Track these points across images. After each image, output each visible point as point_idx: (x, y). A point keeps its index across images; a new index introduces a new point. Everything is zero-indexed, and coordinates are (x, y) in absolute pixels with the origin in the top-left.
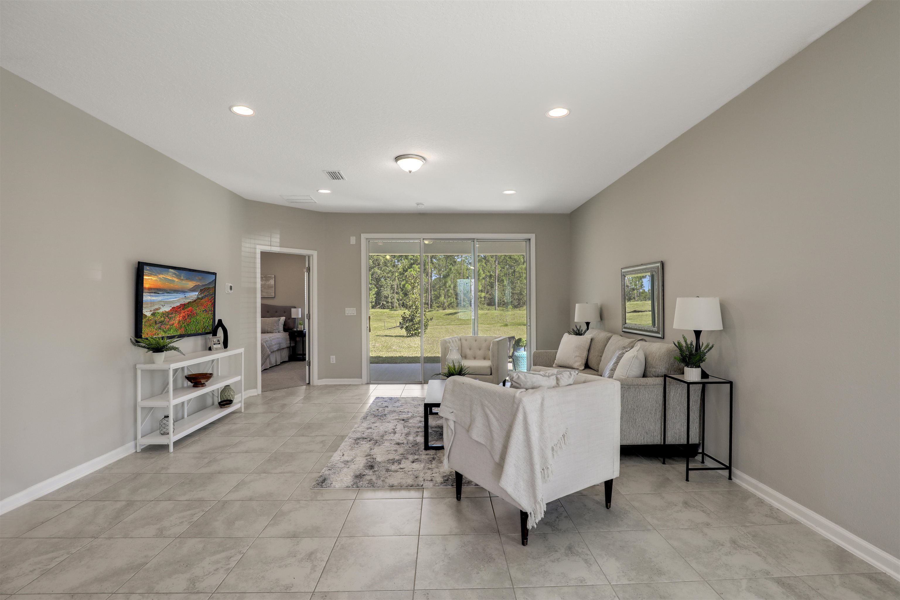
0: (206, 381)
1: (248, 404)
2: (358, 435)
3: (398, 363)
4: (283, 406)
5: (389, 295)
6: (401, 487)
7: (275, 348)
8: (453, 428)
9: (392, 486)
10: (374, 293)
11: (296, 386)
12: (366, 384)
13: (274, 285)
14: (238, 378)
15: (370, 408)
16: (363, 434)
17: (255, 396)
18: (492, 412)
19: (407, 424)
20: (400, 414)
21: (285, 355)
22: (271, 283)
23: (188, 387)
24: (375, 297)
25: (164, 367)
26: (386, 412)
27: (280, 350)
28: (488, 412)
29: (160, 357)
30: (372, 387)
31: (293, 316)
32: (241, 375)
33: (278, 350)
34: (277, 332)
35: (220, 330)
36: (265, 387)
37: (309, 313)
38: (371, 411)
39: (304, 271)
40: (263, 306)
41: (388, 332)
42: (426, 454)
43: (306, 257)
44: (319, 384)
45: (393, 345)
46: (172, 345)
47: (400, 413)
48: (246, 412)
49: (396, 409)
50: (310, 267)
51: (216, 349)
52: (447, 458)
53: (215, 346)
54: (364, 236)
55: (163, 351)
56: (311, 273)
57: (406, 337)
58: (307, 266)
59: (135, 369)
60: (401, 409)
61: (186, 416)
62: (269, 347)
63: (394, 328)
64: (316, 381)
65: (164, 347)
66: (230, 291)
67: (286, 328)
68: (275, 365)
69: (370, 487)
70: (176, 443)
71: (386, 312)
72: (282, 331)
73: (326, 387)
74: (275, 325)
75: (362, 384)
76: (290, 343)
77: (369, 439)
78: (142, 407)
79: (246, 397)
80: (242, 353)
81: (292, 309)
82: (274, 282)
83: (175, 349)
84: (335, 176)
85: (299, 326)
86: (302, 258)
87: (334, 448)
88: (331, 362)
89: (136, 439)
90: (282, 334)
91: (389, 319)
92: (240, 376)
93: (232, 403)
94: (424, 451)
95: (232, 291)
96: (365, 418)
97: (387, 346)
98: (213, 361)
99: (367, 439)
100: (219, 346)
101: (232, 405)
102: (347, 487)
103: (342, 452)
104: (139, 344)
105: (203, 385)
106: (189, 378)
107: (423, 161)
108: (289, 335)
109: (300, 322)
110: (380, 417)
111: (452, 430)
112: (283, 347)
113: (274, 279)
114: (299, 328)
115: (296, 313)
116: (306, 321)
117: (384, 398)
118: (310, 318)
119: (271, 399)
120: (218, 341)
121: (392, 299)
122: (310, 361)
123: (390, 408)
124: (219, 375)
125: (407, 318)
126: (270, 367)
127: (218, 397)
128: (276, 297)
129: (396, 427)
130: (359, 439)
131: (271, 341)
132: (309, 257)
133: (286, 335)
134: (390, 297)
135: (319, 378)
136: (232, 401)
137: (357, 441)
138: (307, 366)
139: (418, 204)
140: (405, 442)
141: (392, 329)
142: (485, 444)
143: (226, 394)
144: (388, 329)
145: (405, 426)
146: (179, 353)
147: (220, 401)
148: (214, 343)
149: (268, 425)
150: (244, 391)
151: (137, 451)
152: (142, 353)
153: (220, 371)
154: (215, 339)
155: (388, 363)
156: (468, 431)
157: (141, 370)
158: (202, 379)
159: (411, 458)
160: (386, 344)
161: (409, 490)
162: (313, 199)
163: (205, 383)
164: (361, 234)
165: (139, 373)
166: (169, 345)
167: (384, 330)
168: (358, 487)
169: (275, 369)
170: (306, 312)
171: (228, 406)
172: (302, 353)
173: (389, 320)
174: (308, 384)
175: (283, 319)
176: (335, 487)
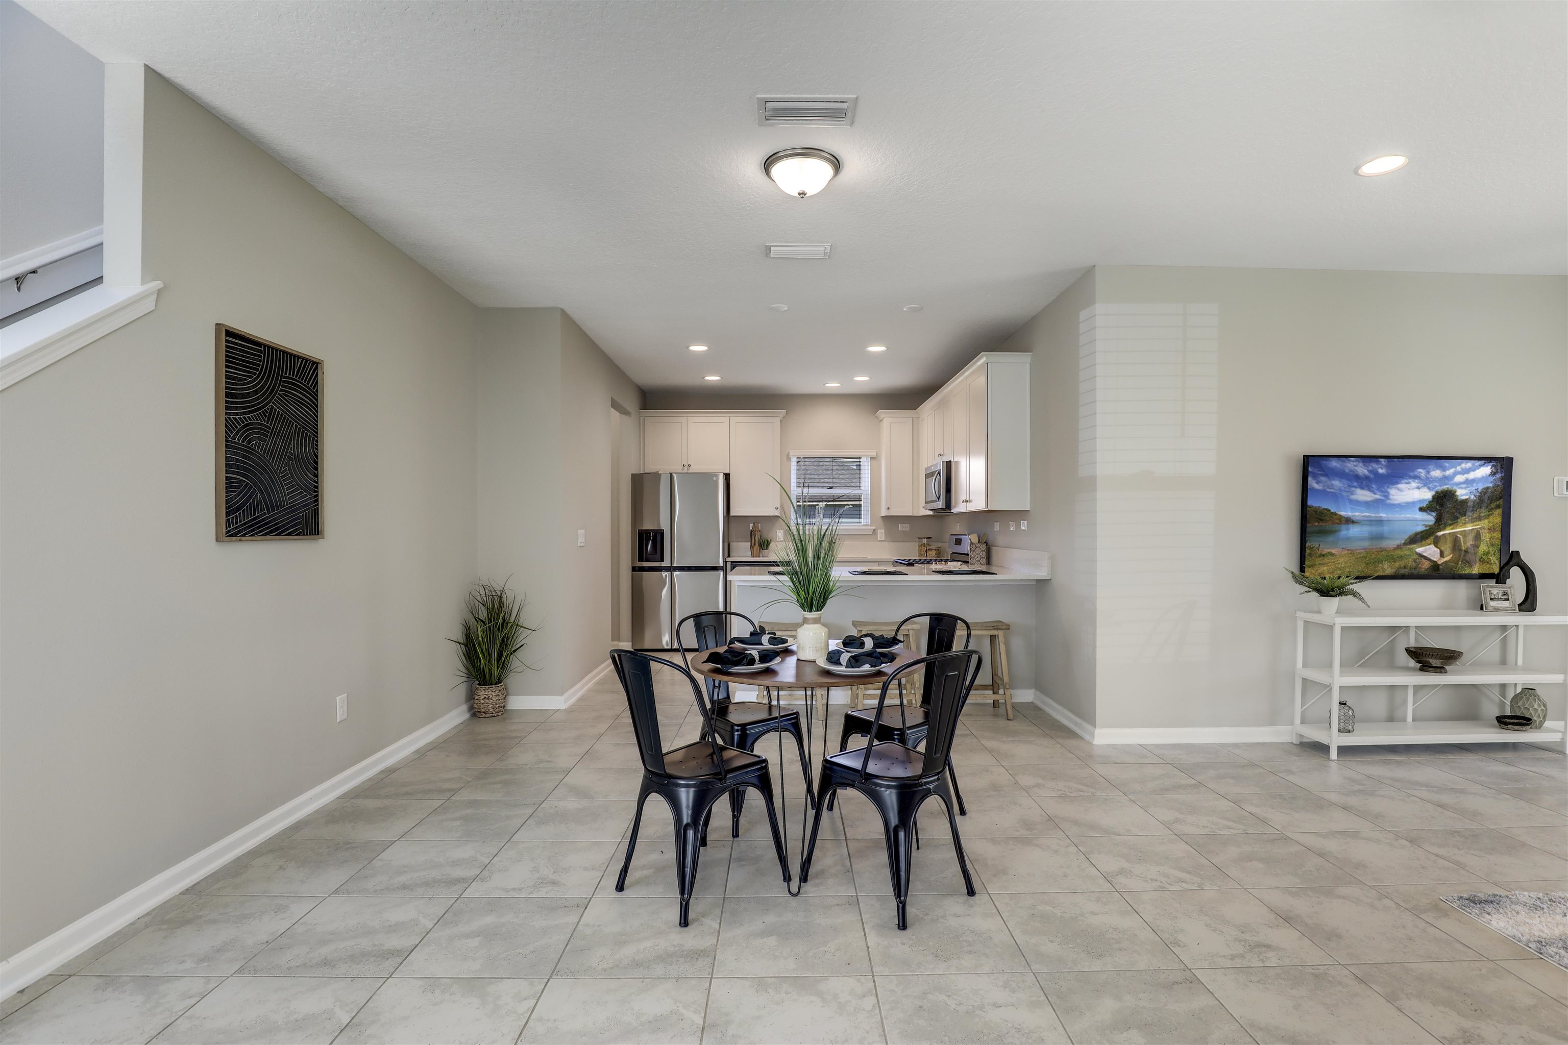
23: (1410, 667)
25: (1330, 620)
29: (1333, 603)
46: (1351, 587)
51: (1501, 609)
53: (1492, 603)
55: (1336, 596)
65: (1338, 589)
66: (1566, 493)
70: (1344, 751)
78: (1304, 679)
83: (1354, 594)
89: (1293, 724)
93: (1529, 725)
98: (1479, 628)
100: (1506, 604)
102: (1514, 937)
105: (1440, 670)
106: (1416, 654)
120: (1506, 594)
148: (1493, 597)
151: (1293, 742)
154: (1498, 590)
157: (1304, 622)
165: (1300, 627)
166: (1346, 588)
168: (1539, 954)
171: (1519, 727)
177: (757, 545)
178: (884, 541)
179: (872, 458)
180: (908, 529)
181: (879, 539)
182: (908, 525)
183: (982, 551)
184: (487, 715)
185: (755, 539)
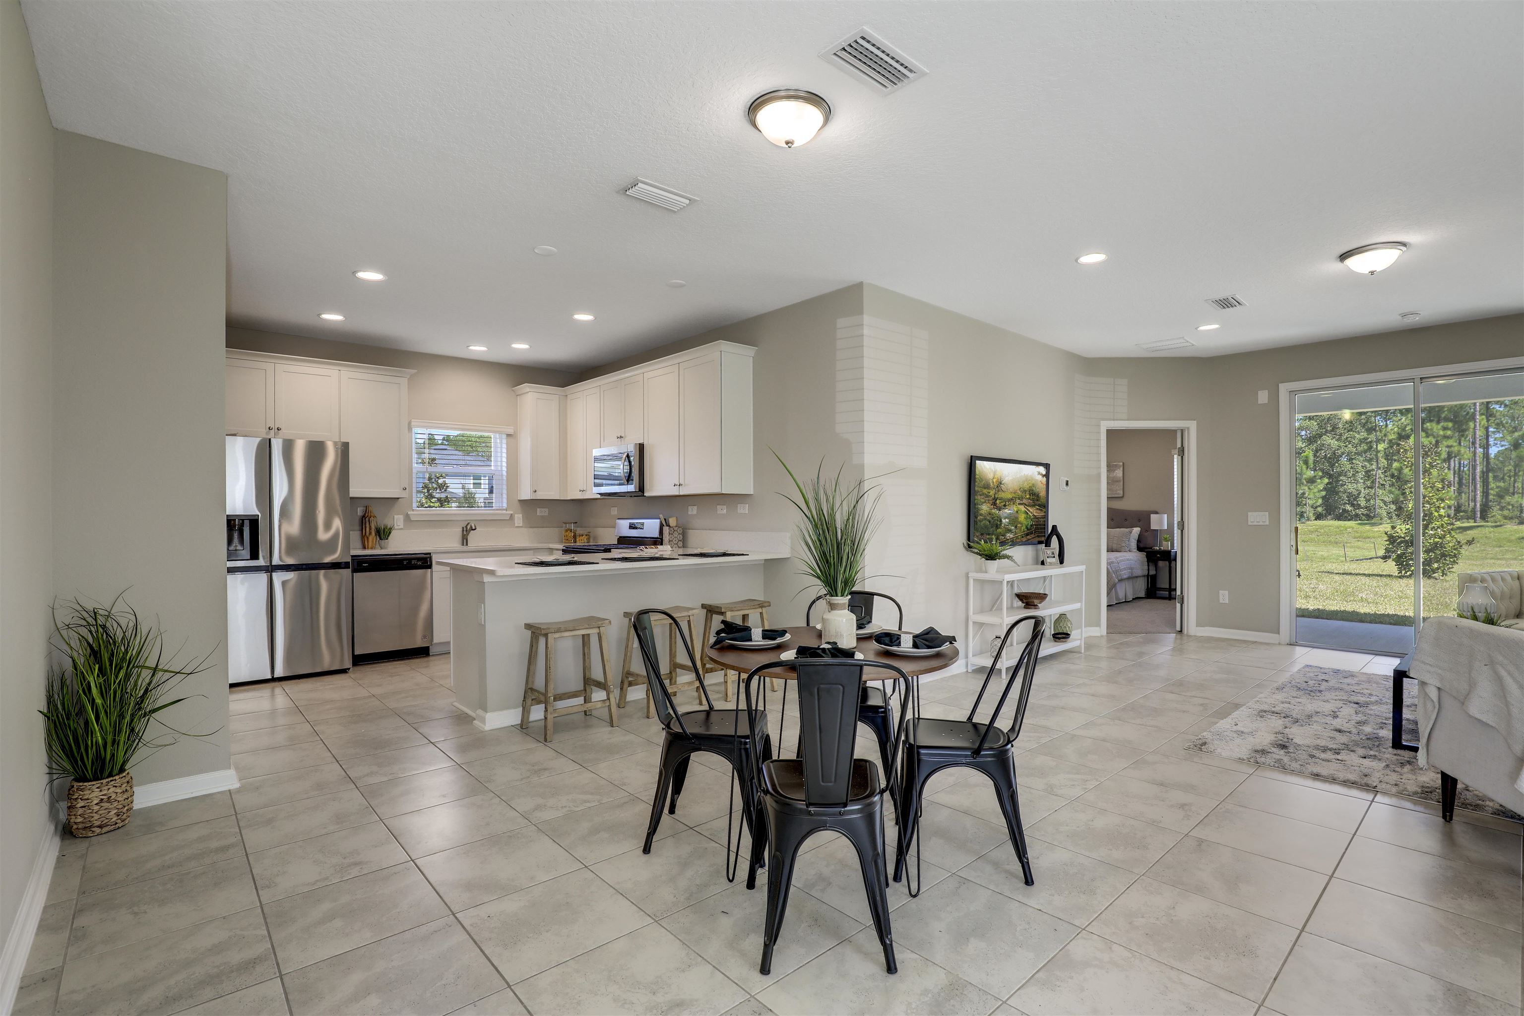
0: (1040, 603)
1: (1090, 645)
2: (1266, 707)
3: (1367, 622)
4: (1141, 654)
5: (1359, 493)
6: (1334, 780)
7: (1125, 574)
8: (1435, 699)
9: (1317, 775)
10: (1321, 487)
11: (1159, 633)
12: (1288, 644)
13: (1122, 478)
14: (1077, 606)
15: (1291, 677)
16: (1274, 707)
17: (1098, 637)
18: (1509, 673)
19: (1363, 710)
20: (1351, 695)
21: (1141, 587)
22: (1118, 475)
23: (1018, 608)
24: (1323, 498)
25: (998, 577)
26: (1322, 688)
27: (1131, 578)
28: (1503, 673)
29: (994, 565)
30: (1299, 651)
31: (1153, 527)
32: (1081, 601)
33: (1129, 578)
34: (1127, 550)
35: (1054, 539)
36: (1112, 628)
37: (1182, 519)
38: (1292, 682)
39: (1172, 453)
40: (1110, 510)
41: (1353, 567)
42: (1395, 755)
43: (1177, 432)
44: (1199, 634)
45: (1361, 591)
46: (1004, 552)
47: (1352, 693)
48: (1087, 653)
49: (1345, 687)
50: (1183, 448)
51: (1051, 564)
52: (1425, 748)
53: (1049, 560)
54: (1284, 388)
55: (995, 560)
56: (1185, 457)
57: (1396, 577)
58: (1179, 445)
59: (967, 578)
60: (1356, 687)
61: (1015, 644)
62: (1116, 572)
63: (1370, 559)
64: (1192, 627)
65: (997, 554)
66: (1066, 488)
67: (1142, 545)
68: (1124, 601)
69: (1278, 767)
71: (1353, 528)
72: (1136, 550)
73: (1210, 639)
74: (1124, 540)
75: (1279, 644)
76: (1148, 570)
77: (1283, 715)
78: (975, 622)
79: (1087, 635)
80: (1083, 571)
81: (1151, 515)
82: (1122, 472)
83: (1008, 557)
84: (1225, 303)
85: (1164, 543)
86: (1171, 433)
87: (1223, 714)
88: (1221, 601)
89: (968, 658)
90: (1136, 554)
91: (1358, 541)
92: (1080, 603)
93: (1068, 638)
94: (1390, 750)
95: (1069, 488)
96: (1280, 689)
97: (1345, 590)
98: (1045, 578)
99: (1280, 714)
100: (1053, 560)
101: (1069, 640)
102: (1240, 759)
103: (1234, 720)
104: (971, 549)
105: (1035, 606)
106: (1020, 597)
107: (1402, 248)
108: (1147, 556)
109: (1165, 536)
110: (1309, 692)
111: (1433, 701)
112: (1137, 575)
113: (1122, 469)
114: (1164, 545)
115: (1159, 522)
116: (1177, 532)
117: (1321, 668)
118: (1183, 528)
119: (1121, 644)
120: (1053, 553)
121: (1368, 501)
122: (1183, 596)
123: (1331, 684)
124: (1053, 599)
125: (1401, 537)
126: (1116, 604)
127: (1050, 628)
128: (1125, 497)
129: (1340, 710)
130: (1265, 711)
131: (1118, 563)
132: (1182, 431)
133: (1142, 556)
134: (1362, 495)
135: (1199, 624)
136: (1069, 635)
137: (1262, 714)
138: (1178, 603)
139: (1404, 315)
140: (1354, 731)
141: (1365, 561)
142: (1497, 727)
143: (1061, 625)
144: (1352, 561)
145: (1360, 711)
146: (1013, 563)
147: (1053, 633)
148: (1048, 556)
149: (1120, 672)
150: (1085, 627)
151: (967, 671)
152: (973, 560)
153: (1054, 594)
154: (1049, 552)
155: (1343, 620)
156: (1463, 703)
157: (974, 579)
158: (1036, 599)
159: (1361, 751)
160: (1342, 588)
161: (1348, 787)
162: (1188, 340)
163: (1037, 605)
164: (1280, 384)
165: (971, 582)
166: (1001, 553)
167: (1342, 562)
168: (1258, 763)
169: (1125, 606)
170: (1177, 518)
171: (1064, 640)
172: (1168, 587)
173: (1359, 543)
174: (1179, 631)
175: (1136, 531)
176: (1221, 755)
177: (373, 533)
178: (521, 527)
179: (508, 435)
180: (547, 514)
181: (516, 525)
182: (547, 510)
183: (679, 534)
184: (105, 830)
185: (370, 527)
